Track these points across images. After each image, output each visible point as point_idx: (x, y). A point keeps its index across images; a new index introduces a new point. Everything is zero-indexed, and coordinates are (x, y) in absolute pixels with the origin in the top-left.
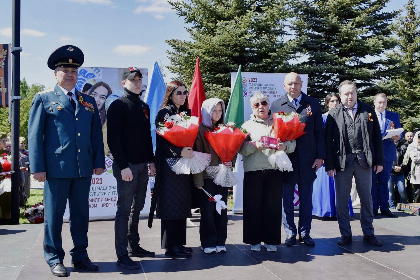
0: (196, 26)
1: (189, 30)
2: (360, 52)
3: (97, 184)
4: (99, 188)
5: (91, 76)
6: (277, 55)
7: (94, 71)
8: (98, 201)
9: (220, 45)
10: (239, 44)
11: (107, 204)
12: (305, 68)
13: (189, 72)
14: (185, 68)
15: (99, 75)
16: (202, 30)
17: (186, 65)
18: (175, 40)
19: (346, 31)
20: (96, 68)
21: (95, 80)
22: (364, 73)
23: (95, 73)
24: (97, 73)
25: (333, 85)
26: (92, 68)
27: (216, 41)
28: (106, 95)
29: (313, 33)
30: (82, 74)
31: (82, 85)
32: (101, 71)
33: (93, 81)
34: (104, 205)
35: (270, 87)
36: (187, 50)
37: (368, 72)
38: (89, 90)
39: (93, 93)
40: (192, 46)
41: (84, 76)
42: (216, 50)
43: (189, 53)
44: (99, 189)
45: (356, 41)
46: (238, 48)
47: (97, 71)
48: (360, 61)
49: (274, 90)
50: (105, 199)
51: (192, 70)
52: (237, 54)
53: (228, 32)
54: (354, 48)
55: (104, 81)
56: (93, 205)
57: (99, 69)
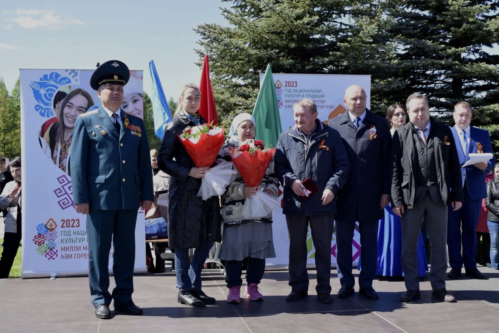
0: (238, 5)
1: (225, 11)
2: (478, 39)
3: (72, 226)
4: (75, 232)
5: (65, 82)
6: (349, 46)
7: (70, 74)
8: (73, 250)
9: (268, 33)
10: (296, 30)
11: (86, 255)
12: (392, 64)
13: (227, 70)
14: (221, 65)
15: (77, 80)
16: (247, 10)
17: (222, 62)
18: (211, 25)
19: (457, 9)
20: (72, 70)
21: (70, 87)
22: (483, 71)
23: (70, 77)
24: (73, 77)
25: (445, 88)
26: (67, 70)
27: (262, 27)
28: (85, 106)
29: (413, 11)
30: (53, 79)
31: (53, 94)
32: (79, 74)
33: (67, 87)
34: (82, 255)
35: (315, 93)
36: (222, 40)
37: (488, 69)
38: (62, 101)
39: (68, 104)
40: (232, 34)
41: (56, 82)
42: (264, 40)
43: (226, 45)
44: (74, 234)
45: (473, 23)
46: (295, 36)
47: (73, 74)
48: (484, 52)
49: (321, 99)
50: (84, 247)
51: (231, 68)
52: (293, 45)
53: (279, 14)
54: (470, 33)
55: (82, 88)
56: (66, 256)
57: (76, 71)
